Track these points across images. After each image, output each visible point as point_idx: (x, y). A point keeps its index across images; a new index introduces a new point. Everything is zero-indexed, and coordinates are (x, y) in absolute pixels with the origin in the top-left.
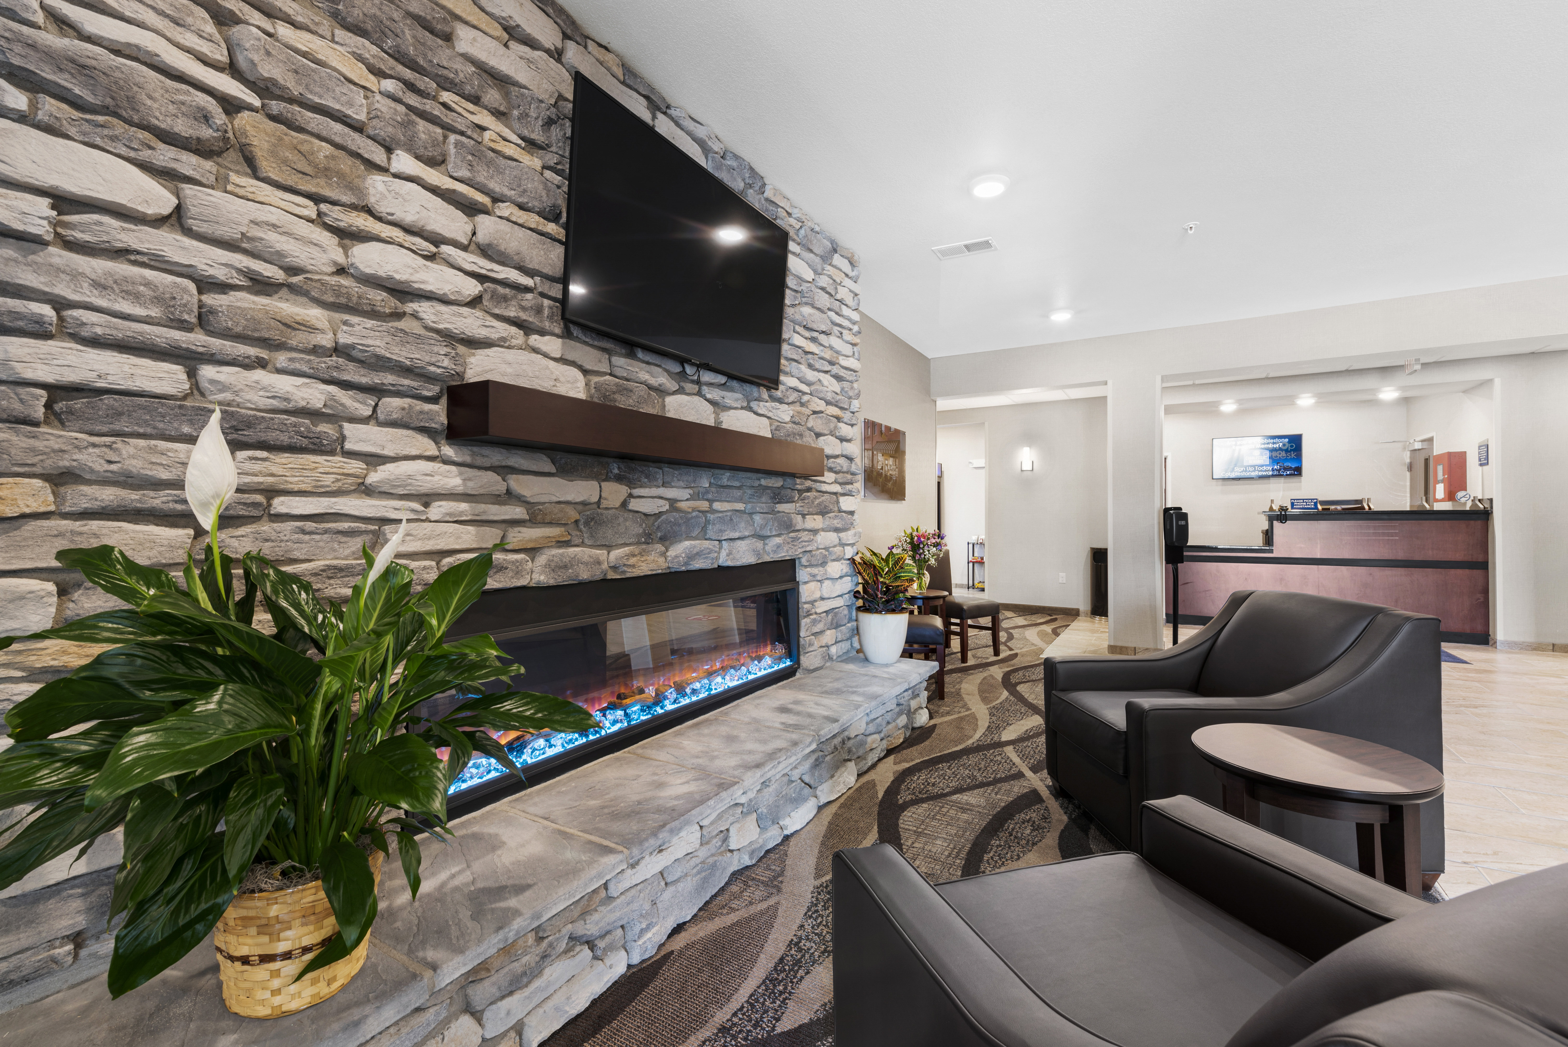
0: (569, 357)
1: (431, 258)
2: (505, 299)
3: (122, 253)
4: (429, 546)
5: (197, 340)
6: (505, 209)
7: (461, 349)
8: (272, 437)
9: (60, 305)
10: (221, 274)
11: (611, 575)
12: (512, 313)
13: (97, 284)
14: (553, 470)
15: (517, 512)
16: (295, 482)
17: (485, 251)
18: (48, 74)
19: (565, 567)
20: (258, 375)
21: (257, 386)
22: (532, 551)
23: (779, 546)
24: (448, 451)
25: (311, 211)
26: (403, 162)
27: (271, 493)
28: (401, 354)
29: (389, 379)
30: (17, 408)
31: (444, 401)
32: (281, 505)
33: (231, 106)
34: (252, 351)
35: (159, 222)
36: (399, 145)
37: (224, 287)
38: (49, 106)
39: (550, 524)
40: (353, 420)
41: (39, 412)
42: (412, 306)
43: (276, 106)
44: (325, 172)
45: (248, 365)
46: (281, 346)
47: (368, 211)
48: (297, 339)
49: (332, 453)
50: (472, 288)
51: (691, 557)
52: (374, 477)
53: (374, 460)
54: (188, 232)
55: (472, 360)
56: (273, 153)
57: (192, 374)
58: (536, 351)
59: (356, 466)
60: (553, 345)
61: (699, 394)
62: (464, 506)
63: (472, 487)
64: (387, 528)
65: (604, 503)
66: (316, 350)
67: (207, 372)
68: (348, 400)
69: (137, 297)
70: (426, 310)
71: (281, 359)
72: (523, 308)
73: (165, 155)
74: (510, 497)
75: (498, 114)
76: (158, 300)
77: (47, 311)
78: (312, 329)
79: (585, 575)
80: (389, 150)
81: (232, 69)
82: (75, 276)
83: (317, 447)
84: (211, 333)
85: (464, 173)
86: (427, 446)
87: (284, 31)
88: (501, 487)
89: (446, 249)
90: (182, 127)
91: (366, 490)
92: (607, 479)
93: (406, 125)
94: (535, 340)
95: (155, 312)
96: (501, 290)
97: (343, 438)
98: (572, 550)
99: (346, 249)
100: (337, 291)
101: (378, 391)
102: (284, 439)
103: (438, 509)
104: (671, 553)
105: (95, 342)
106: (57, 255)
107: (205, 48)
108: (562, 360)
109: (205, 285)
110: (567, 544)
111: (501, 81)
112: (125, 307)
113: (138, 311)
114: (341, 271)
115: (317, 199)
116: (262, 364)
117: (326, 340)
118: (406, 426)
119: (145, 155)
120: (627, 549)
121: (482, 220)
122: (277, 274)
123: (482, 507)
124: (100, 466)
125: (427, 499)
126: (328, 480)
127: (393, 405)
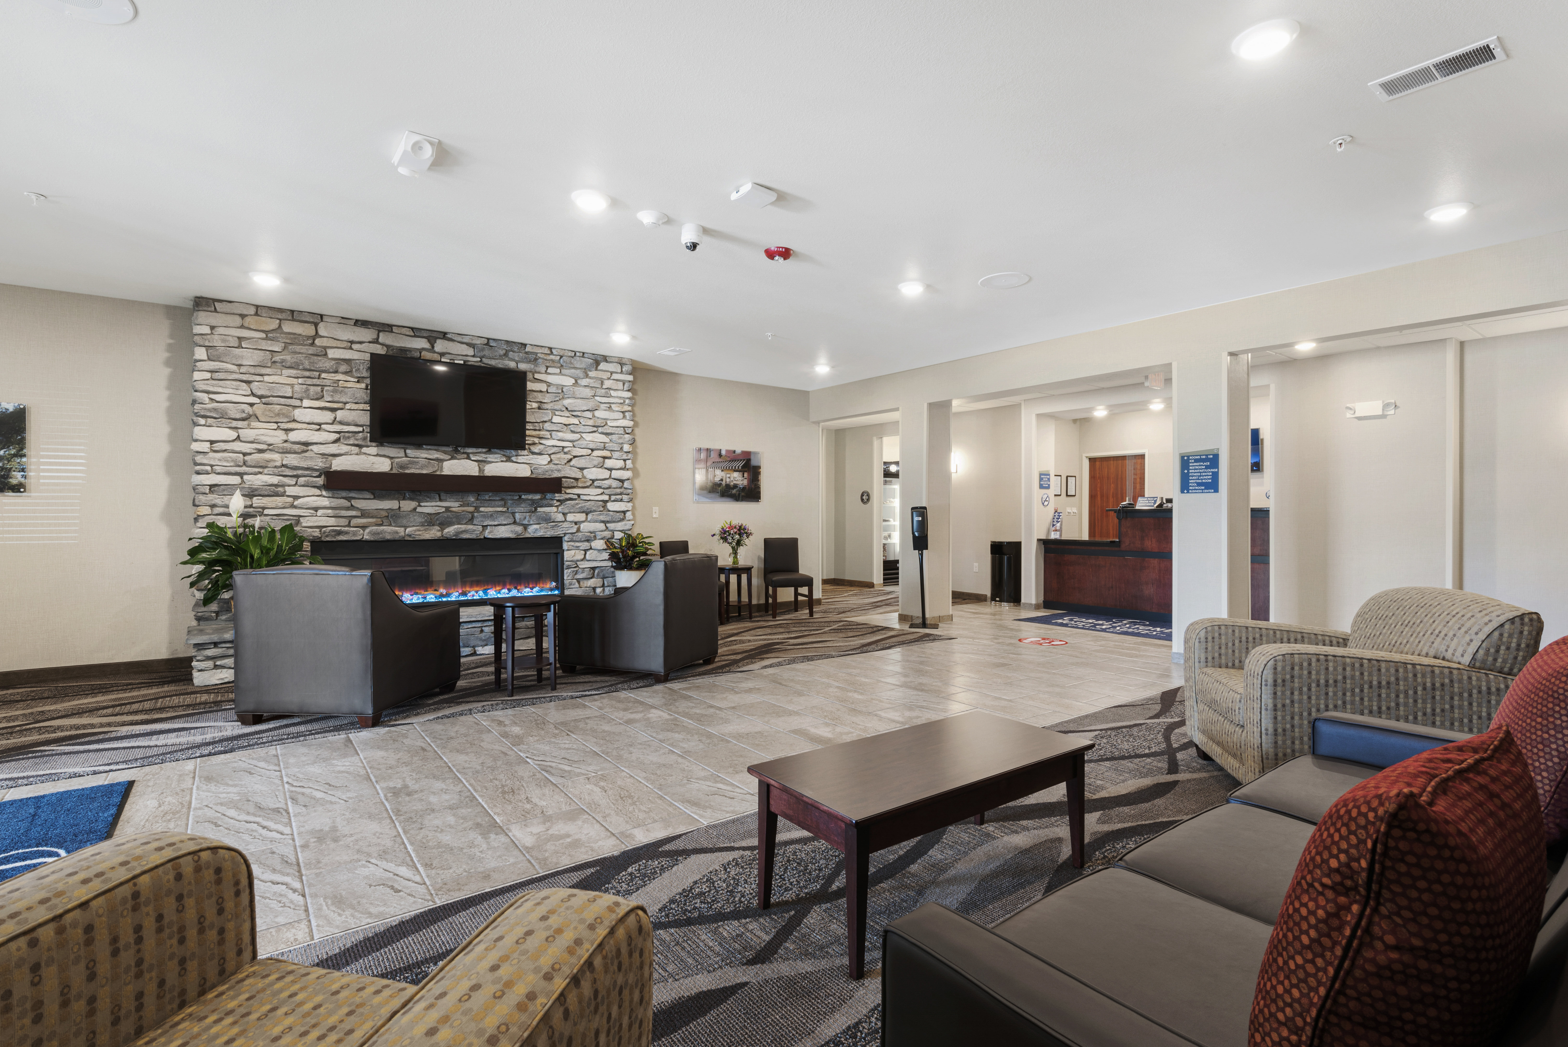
0: (381, 453)
1: (319, 430)
2: (349, 438)
3: (225, 451)
4: (316, 524)
5: (244, 469)
6: (348, 406)
7: (330, 458)
8: (262, 493)
9: (212, 466)
10: (248, 451)
11: (407, 538)
12: (351, 442)
13: (219, 460)
14: (372, 497)
15: (354, 513)
16: (270, 505)
17: (341, 423)
18: (209, 414)
19: (378, 534)
20: (259, 476)
21: (258, 480)
22: (364, 527)
23: (536, 530)
24: (324, 493)
25: (275, 426)
26: (306, 403)
27: (264, 508)
28: (304, 464)
29: (300, 472)
30: (204, 491)
31: (323, 477)
32: (266, 512)
33: (252, 405)
34: (257, 470)
35: (233, 441)
36: (304, 398)
37: (250, 454)
38: (210, 421)
39: (372, 517)
40: (289, 486)
41: (207, 491)
42: (310, 447)
43: (264, 400)
44: (278, 415)
45: (256, 474)
46: (266, 467)
47: (294, 421)
48: (270, 465)
49: (283, 496)
50: (335, 436)
51: (458, 533)
52: (296, 503)
53: (296, 498)
54: (241, 441)
55: (334, 462)
56: (263, 414)
57: (242, 478)
58: (365, 454)
59: (290, 500)
60: (373, 450)
61: (468, 458)
62: (330, 511)
63: (333, 505)
64: (301, 519)
65: (402, 509)
66: (276, 467)
67: (245, 477)
68: (287, 480)
69: (228, 461)
70: (315, 448)
71: (266, 471)
72: (357, 440)
73: (235, 424)
74: (352, 508)
75: (346, 373)
76: (233, 461)
77: (209, 468)
78: (275, 461)
79: (388, 537)
80: (301, 400)
81: (253, 394)
82: (214, 459)
83: (277, 495)
84: (247, 466)
85: (330, 399)
86: (317, 492)
87: (266, 378)
88: (348, 504)
89: (323, 426)
90: (238, 416)
91: (293, 506)
92: (404, 499)
93: (307, 390)
94: (364, 450)
95: (232, 464)
96: (347, 435)
97: (285, 492)
98: (382, 528)
99: (287, 435)
100: (283, 448)
101: (297, 477)
102: (266, 493)
103: (320, 512)
104: (446, 531)
105: (219, 474)
106: (212, 455)
107: (244, 393)
108: (377, 455)
109: (245, 454)
110: (381, 525)
111: (347, 361)
112: (225, 464)
113: (228, 464)
114: (286, 441)
115: (277, 423)
116: (260, 473)
117: (278, 464)
118: (307, 486)
119: (230, 425)
120: (414, 528)
121: (339, 413)
122: (264, 447)
123: (338, 511)
124: (220, 503)
125: (316, 509)
126: (280, 504)
127: (302, 480)
